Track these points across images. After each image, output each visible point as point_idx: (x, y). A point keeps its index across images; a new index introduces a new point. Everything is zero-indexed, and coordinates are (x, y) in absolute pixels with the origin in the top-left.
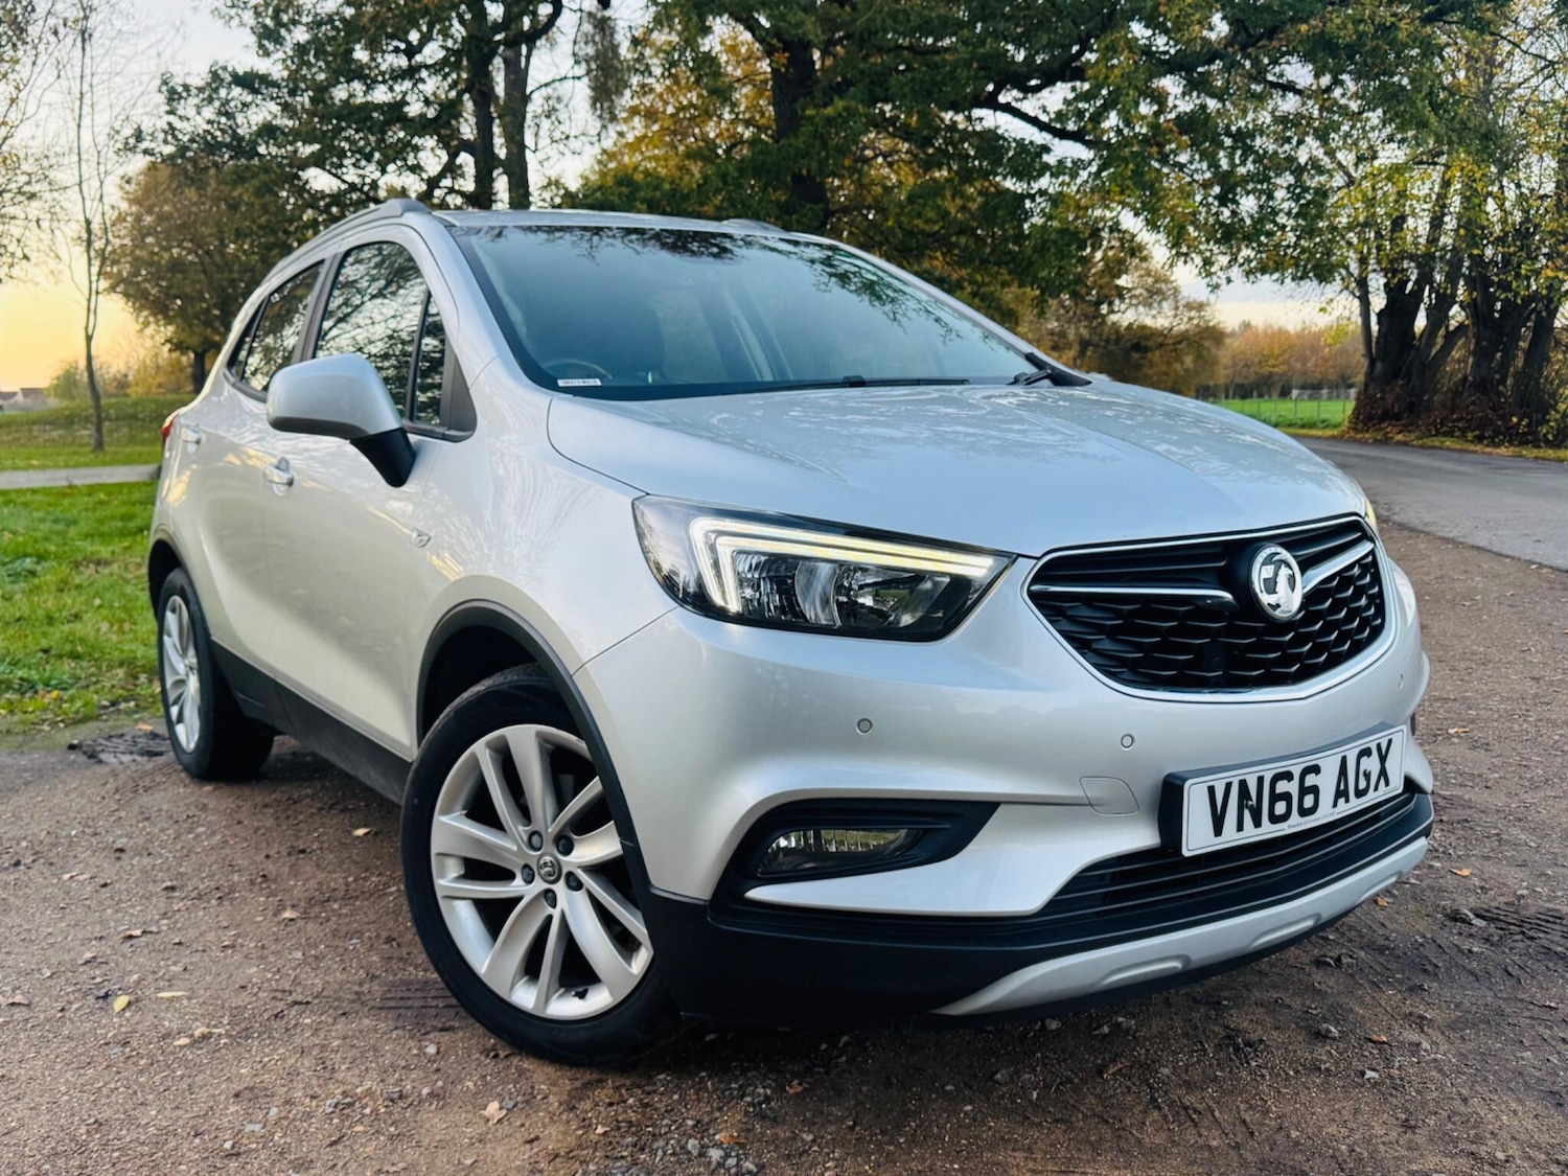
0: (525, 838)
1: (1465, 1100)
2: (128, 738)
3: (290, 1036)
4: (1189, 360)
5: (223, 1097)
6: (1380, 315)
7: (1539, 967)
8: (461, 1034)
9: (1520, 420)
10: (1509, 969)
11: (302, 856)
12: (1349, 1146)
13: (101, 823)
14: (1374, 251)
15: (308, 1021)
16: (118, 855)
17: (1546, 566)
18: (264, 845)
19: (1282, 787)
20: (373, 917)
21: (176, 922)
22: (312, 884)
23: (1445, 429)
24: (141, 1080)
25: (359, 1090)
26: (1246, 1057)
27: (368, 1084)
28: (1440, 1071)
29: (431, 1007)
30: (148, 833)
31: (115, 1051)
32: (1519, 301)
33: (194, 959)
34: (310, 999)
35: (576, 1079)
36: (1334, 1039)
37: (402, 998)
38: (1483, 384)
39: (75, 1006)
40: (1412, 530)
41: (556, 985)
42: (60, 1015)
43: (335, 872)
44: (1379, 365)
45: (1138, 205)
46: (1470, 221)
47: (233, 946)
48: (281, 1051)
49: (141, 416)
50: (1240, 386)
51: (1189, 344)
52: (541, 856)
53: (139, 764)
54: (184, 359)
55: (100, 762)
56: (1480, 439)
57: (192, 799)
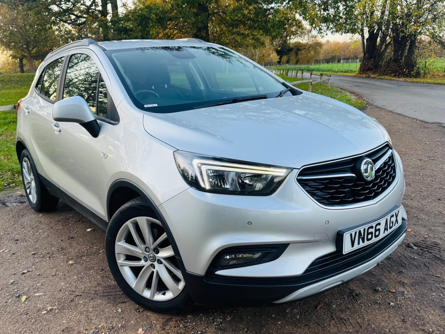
0: (144, 249)
1: (419, 311)
2: (14, 197)
3: (77, 308)
4: (312, 52)
5: (59, 332)
6: (367, 40)
7: (433, 263)
8: (128, 304)
9: (406, 70)
10: (426, 264)
11: (72, 240)
12: (389, 329)
13: (10, 230)
14: (365, 21)
15: (81, 302)
16: (16, 242)
17: (418, 120)
18: (60, 236)
19: (370, 230)
20: (96, 262)
21: (37, 267)
22: (76, 250)
23: (385, 73)
24: (33, 327)
25: (100, 326)
26: (356, 300)
27: (102, 324)
28: (411, 301)
29: (118, 295)
30: (25, 233)
31: (24, 317)
32: (406, 36)
33: (44, 281)
34: (81, 294)
35: (164, 318)
36: (380, 292)
37: (109, 292)
38: (396, 60)
39: (10, 301)
40: (380, 108)
41: (156, 291)
42: (5, 304)
43: (83, 245)
44: (367, 55)
45: (301, 13)
46: (393, 12)
47: (56, 275)
48: (75, 313)
49: (5, 81)
50: (326, 60)
51: (312, 48)
52: (149, 255)
53: (19, 206)
54: (16, 61)
55: (7, 206)
56: (395, 76)
57: (36, 219)
